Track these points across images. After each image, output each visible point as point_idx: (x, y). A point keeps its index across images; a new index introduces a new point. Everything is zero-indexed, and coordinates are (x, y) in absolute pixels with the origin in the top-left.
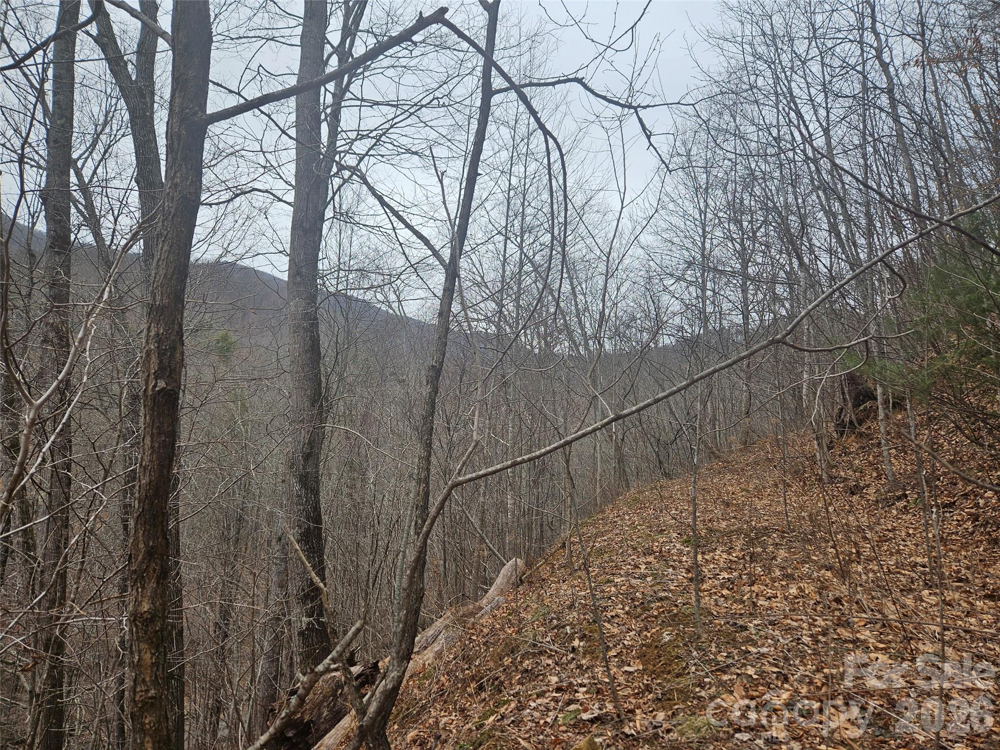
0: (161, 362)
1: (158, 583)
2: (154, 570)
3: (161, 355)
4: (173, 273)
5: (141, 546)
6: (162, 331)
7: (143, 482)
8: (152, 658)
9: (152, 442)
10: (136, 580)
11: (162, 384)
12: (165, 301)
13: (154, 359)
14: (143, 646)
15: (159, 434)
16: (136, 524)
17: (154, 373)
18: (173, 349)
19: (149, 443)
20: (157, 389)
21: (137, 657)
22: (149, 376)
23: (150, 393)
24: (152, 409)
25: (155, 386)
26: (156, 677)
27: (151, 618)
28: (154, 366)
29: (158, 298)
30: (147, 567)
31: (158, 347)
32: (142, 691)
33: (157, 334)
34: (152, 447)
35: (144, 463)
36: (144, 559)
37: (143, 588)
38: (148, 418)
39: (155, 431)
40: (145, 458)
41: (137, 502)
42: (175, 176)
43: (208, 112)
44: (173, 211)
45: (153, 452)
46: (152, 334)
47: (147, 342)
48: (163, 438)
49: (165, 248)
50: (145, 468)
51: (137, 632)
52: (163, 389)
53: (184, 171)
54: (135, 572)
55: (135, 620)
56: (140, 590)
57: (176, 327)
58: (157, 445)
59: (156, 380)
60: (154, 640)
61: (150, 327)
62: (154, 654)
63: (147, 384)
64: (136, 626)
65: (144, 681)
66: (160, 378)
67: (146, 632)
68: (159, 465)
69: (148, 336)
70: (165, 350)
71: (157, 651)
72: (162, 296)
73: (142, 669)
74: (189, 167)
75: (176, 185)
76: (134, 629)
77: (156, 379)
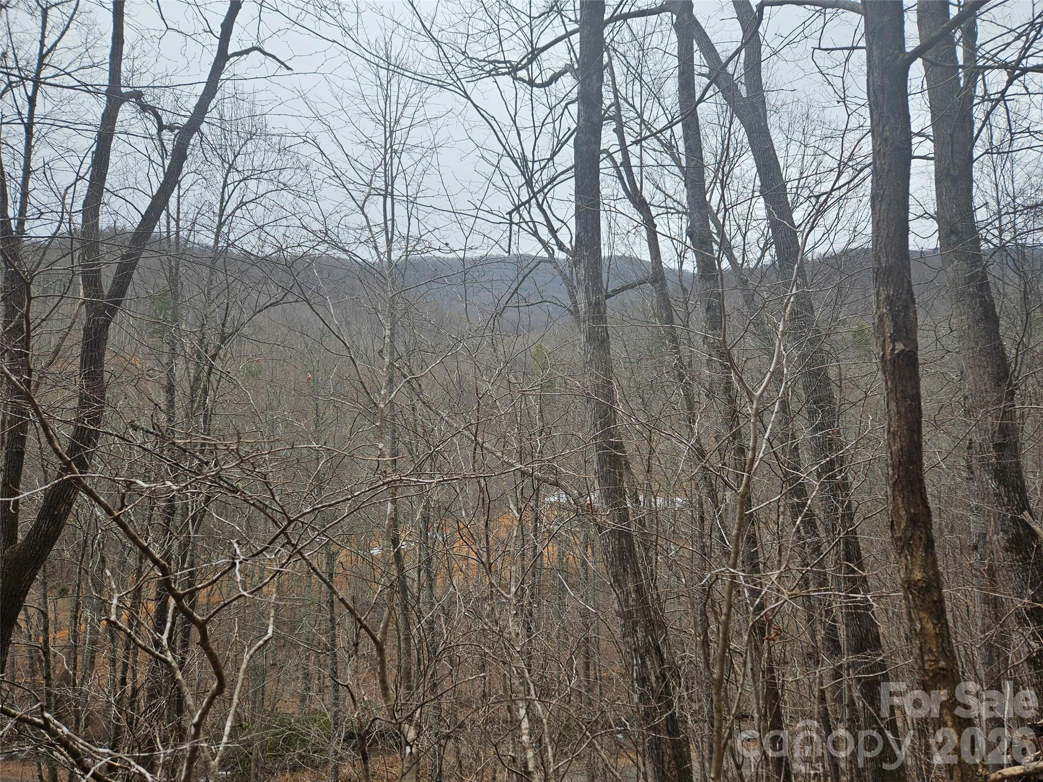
0: (896, 325)
1: (926, 552)
2: (920, 539)
3: (894, 318)
4: (896, 230)
5: (903, 513)
6: (892, 293)
7: (894, 448)
8: (934, 628)
9: (897, 407)
10: (903, 548)
11: (900, 346)
12: (892, 261)
13: (888, 322)
14: (922, 615)
15: (904, 398)
16: (894, 491)
17: (890, 337)
18: (906, 308)
19: (894, 408)
20: (896, 352)
21: (919, 626)
22: (884, 341)
23: (889, 357)
24: (893, 374)
25: (893, 350)
26: (943, 648)
27: (927, 586)
28: (889, 330)
29: (883, 260)
30: (912, 535)
31: (890, 310)
32: (930, 661)
33: (888, 297)
34: (898, 413)
35: (892, 429)
36: (907, 526)
37: (912, 556)
38: (889, 383)
39: (898, 396)
40: (893, 423)
41: (890, 469)
42: (883, 131)
43: (908, 50)
44: (886, 167)
45: (900, 417)
46: (882, 297)
47: (878, 308)
48: (909, 402)
49: (883, 208)
50: (894, 434)
51: (914, 600)
52: (902, 351)
53: (893, 121)
54: (900, 539)
55: (909, 587)
56: (909, 557)
57: (906, 285)
58: (903, 410)
59: (893, 344)
60: (934, 610)
61: (878, 292)
62: (936, 625)
63: (884, 349)
64: (912, 593)
65: (930, 650)
66: (897, 341)
67: (923, 601)
68: (908, 429)
69: (878, 301)
70: (899, 311)
71: (939, 622)
72: (887, 257)
73: (927, 638)
74: (897, 116)
75: (886, 140)
76: (910, 596)
77: (893, 341)
